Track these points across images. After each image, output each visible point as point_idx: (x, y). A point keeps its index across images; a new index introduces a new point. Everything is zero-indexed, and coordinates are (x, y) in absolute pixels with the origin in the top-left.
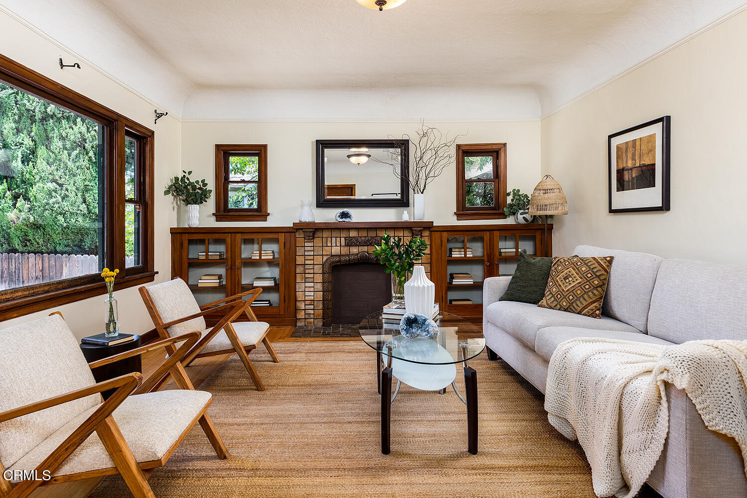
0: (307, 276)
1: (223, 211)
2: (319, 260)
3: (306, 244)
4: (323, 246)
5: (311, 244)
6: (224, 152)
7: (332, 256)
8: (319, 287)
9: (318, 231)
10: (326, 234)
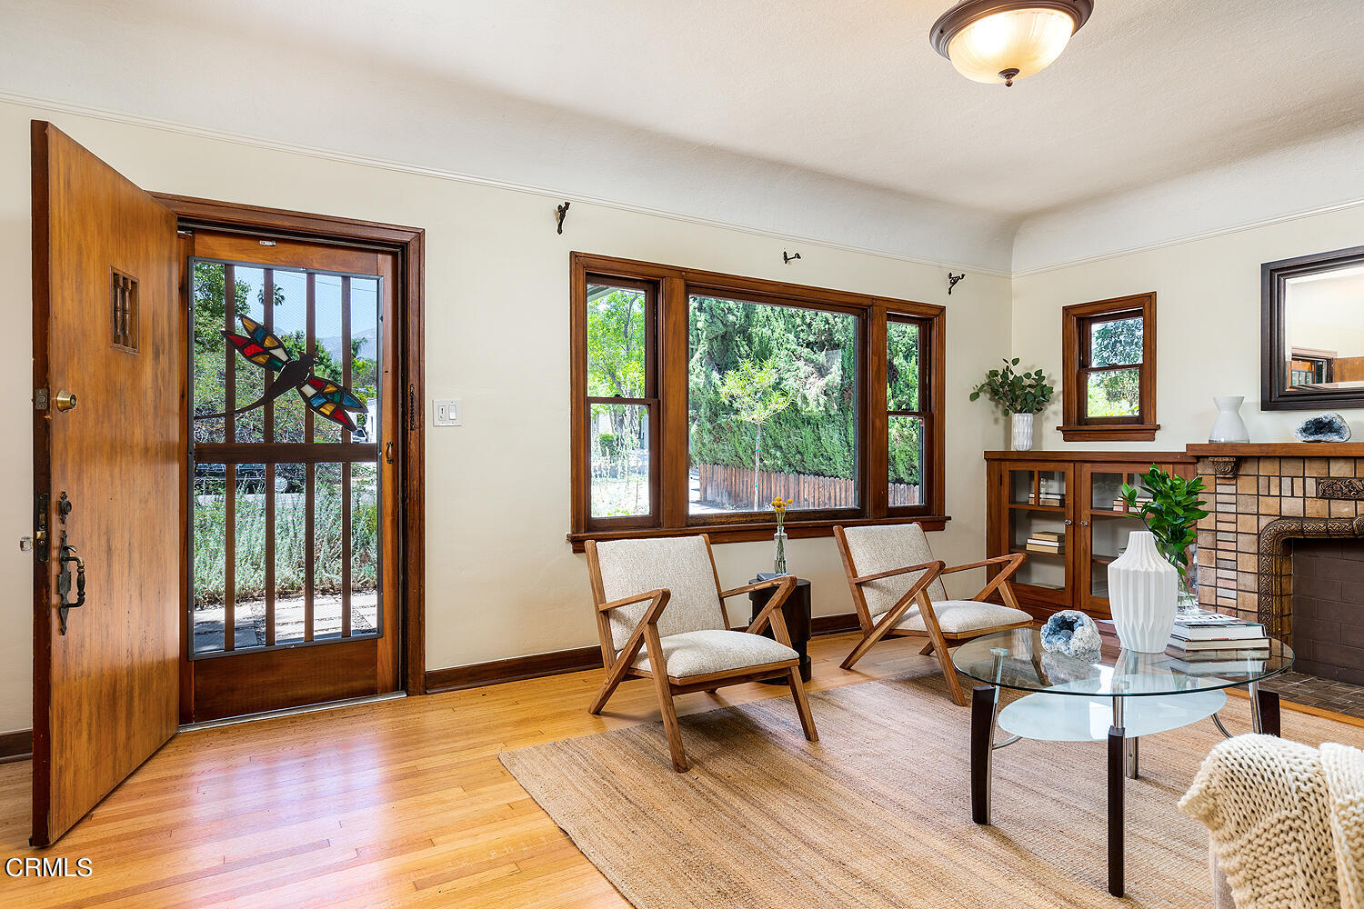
0: (1221, 555)
1: (1078, 424)
2: (1249, 524)
3: (1220, 489)
4: (1258, 495)
5: (1232, 489)
6: (1079, 320)
7: (1282, 517)
8: (1250, 582)
9: (1246, 462)
10: (1267, 468)
